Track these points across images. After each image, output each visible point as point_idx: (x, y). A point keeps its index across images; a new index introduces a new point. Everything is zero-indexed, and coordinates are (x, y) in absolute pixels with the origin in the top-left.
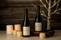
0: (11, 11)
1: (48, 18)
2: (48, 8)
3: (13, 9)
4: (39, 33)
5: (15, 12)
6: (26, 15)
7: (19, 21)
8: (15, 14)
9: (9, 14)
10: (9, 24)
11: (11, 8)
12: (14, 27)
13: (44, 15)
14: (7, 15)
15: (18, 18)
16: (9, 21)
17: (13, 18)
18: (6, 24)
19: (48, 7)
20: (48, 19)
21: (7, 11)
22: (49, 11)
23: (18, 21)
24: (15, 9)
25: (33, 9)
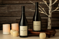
0: (8, 9)
1: (49, 16)
2: (49, 5)
3: (10, 6)
4: (38, 33)
5: (12, 10)
6: (23, 12)
7: (17, 19)
8: (12, 11)
9: (5, 12)
10: (6, 23)
11: (7, 5)
12: (11, 26)
13: (44, 13)
14: (3, 13)
15: (15, 16)
16: (5, 19)
17: (10, 16)
18: (2, 23)
19: (48, 3)
20: (48, 18)
21: (3, 8)
22: (50, 8)
23: (15, 19)
24: (12, 6)
25: (32, 7)
